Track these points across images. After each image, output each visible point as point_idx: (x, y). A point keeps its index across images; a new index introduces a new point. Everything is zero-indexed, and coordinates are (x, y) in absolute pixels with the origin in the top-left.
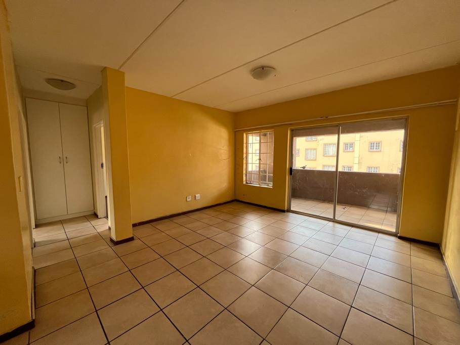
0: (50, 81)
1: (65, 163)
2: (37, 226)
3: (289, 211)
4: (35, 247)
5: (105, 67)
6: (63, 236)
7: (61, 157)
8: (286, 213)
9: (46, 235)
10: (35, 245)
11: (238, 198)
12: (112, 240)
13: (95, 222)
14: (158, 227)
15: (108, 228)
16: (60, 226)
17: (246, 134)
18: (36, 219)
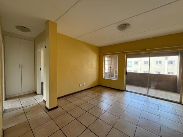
0: (18, 27)
1: (22, 68)
2: (6, 99)
3: (125, 91)
4: (4, 113)
5: (49, 20)
6: (20, 106)
7: (21, 65)
8: (124, 92)
9: (11, 105)
10: (4, 112)
11: (100, 84)
12: (46, 108)
13: (36, 97)
14: (68, 99)
15: (43, 100)
16: (18, 99)
17: (105, 57)
18: (5, 95)
